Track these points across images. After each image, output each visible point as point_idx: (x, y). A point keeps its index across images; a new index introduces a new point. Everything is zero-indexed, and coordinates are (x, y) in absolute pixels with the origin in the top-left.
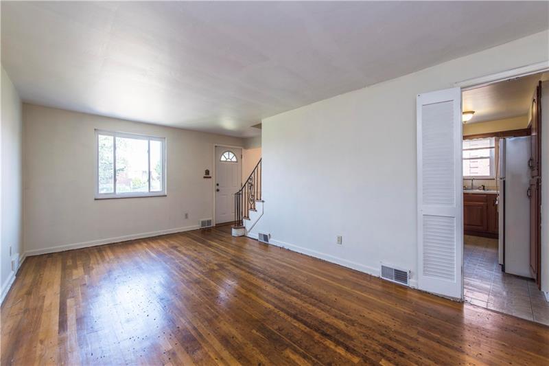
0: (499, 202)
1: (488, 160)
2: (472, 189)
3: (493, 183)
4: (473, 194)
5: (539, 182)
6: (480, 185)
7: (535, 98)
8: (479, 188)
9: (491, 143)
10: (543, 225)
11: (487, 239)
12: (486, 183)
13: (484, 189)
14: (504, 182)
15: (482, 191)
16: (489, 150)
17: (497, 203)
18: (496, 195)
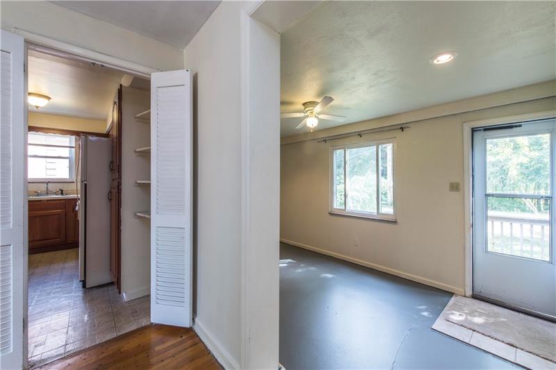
0: (79, 207)
1: (68, 160)
2: (47, 194)
3: (73, 187)
4: (48, 200)
5: (119, 184)
6: (58, 190)
7: (117, 100)
8: (56, 194)
9: (70, 142)
10: (123, 228)
11: (65, 251)
12: (65, 187)
13: (62, 194)
14: (86, 185)
15: (60, 196)
16: (68, 149)
17: (77, 209)
18: (75, 200)
